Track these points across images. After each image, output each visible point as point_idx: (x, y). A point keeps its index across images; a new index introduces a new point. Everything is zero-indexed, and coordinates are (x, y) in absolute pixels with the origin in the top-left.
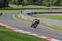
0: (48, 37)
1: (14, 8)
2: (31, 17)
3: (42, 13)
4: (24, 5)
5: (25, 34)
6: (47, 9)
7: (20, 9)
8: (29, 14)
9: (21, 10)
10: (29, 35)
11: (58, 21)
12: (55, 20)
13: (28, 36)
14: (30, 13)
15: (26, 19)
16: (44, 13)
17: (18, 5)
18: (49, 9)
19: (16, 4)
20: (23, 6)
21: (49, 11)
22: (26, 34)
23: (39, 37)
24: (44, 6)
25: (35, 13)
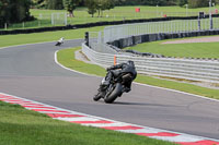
1: (53, 25)
3: (176, 36)
4: (98, 7)
5: (103, 129)
6: (196, 18)
7: (79, 26)
8: (119, 44)
9: (87, 30)
10: (123, 134)
13: (116, 138)
14: (122, 40)
16: (182, 36)
17: (71, 11)
18: (202, 16)
19: (63, 8)
20: (92, 13)
21: (205, 25)
23: (164, 138)
24: (181, 5)
25: (146, 39)
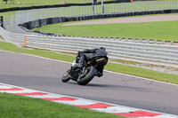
0: (96, 102)
2: (36, 35)
3: (74, 19)
5: (16, 95)
6: (91, 4)
8: (28, 26)
9: (2, 14)
10: (32, 99)
11: (130, 42)
12: (117, 41)
13: (26, 102)
15: (17, 44)
16: (79, 19)
18: (95, 3)
21: (98, 10)
22: (21, 98)
23: (65, 102)
25: (50, 21)
